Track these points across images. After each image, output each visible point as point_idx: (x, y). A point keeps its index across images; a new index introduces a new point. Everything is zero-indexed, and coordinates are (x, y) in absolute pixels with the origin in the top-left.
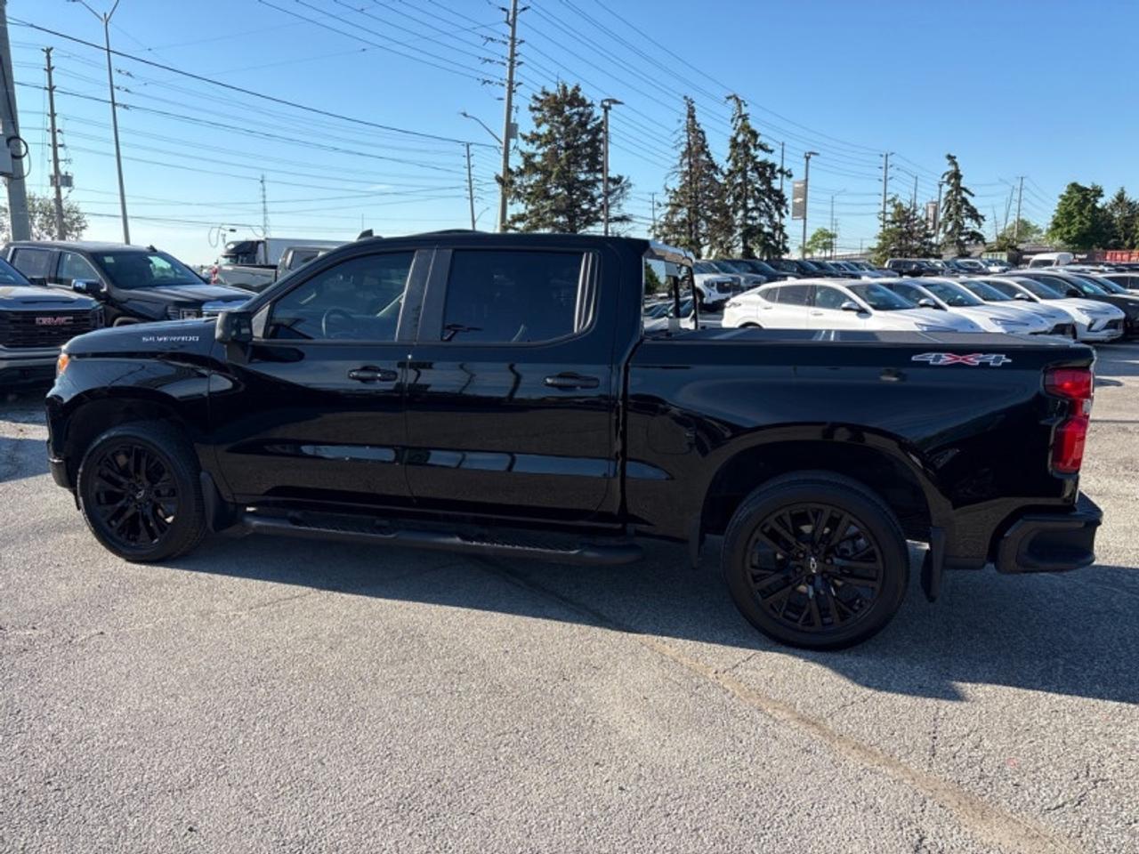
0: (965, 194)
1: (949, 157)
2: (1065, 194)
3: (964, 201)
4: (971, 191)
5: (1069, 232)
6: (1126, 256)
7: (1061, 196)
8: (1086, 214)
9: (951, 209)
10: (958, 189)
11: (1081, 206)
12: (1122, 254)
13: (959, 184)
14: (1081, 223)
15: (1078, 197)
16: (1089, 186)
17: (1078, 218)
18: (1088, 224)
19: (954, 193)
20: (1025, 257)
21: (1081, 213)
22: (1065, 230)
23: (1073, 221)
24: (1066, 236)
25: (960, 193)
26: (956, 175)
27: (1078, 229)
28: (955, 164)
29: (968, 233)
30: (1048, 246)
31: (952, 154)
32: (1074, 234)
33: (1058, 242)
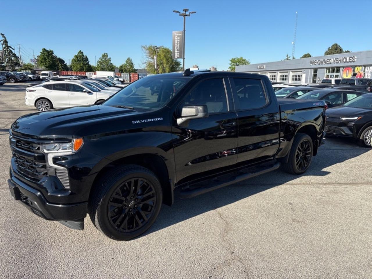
0: (10, 49)
1: (2, 34)
2: (42, 52)
3: (11, 51)
4: (12, 47)
5: (46, 64)
6: (66, 73)
7: (41, 52)
8: (50, 59)
9: (6, 54)
10: (8, 47)
11: (48, 56)
13: (7, 45)
14: (49, 62)
15: (46, 53)
16: (49, 50)
17: (48, 60)
18: (51, 62)
19: (6, 48)
20: (37, 72)
21: (48, 59)
22: (45, 63)
23: (46, 61)
24: (45, 66)
25: (8, 48)
26: (6, 42)
27: (49, 64)
28: (5, 37)
29: (14, 63)
30: (41, 68)
31: (3, 34)
32: (48, 65)
33: (43, 67)
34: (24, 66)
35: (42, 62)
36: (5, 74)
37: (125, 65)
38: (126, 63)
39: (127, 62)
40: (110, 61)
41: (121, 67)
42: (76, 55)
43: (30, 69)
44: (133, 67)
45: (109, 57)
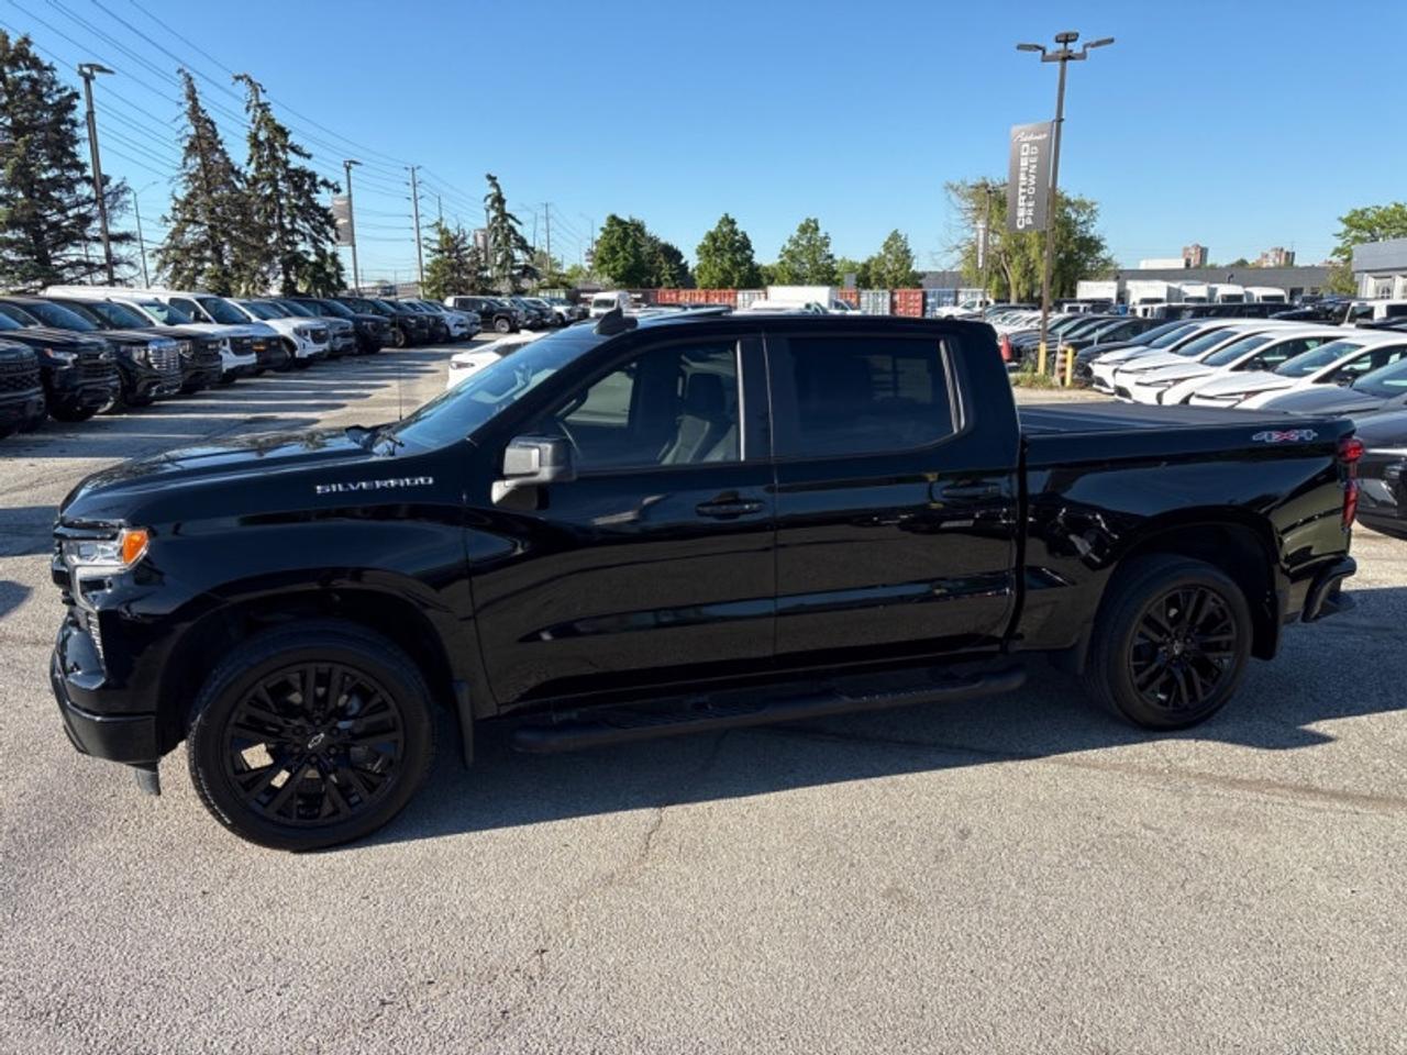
0: (511, 222)
1: (490, 177)
2: (605, 226)
3: (512, 229)
4: (517, 218)
5: (614, 269)
6: (674, 296)
7: (602, 229)
8: (629, 250)
9: (499, 238)
10: (504, 216)
11: (623, 240)
12: (670, 294)
13: (503, 210)
14: (625, 259)
15: (618, 230)
16: (627, 219)
17: (621, 254)
18: (632, 260)
19: (500, 219)
20: (583, 296)
21: (624, 249)
22: (611, 266)
23: (617, 256)
24: (612, 273)
25: (504, 220)
26: (499, 200)
27: (623, 267)
28: (497, 186)
29: (520, 267)
30: (598, 283)
31: (493, 175)
32: (620, 271)
33: (607, 279)
34: (551, 276)
35: (603, 261)
36: (484, 306)
37: (881, 260)
38: (883, 253)
39: (887, 247)
40: (827, 245)
41: (866, 267)
42: (713, 230)
43: (565, 285)
44: (909, 267)
45: (821, 234)
